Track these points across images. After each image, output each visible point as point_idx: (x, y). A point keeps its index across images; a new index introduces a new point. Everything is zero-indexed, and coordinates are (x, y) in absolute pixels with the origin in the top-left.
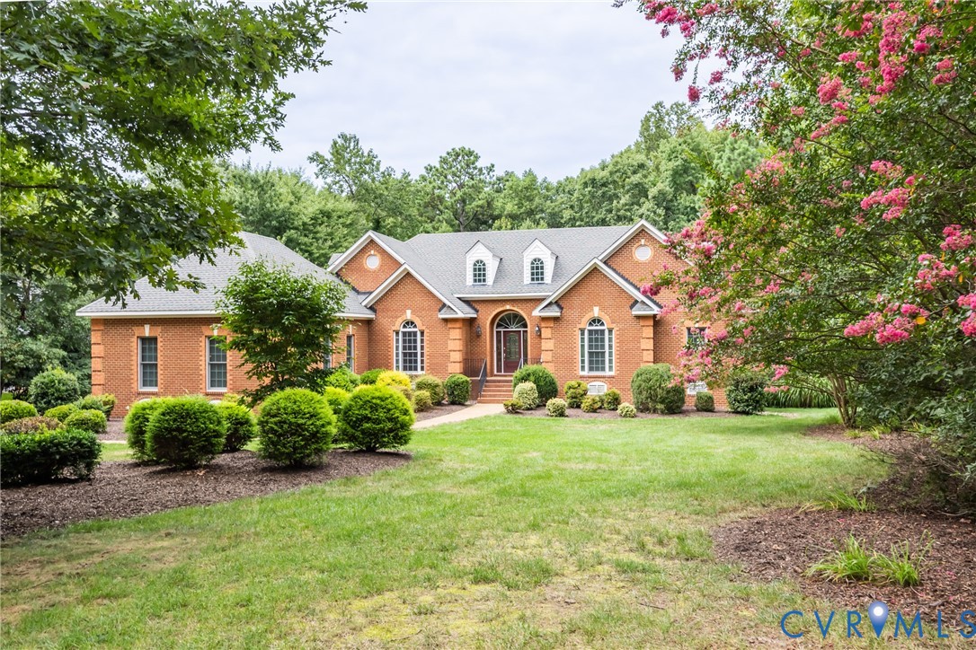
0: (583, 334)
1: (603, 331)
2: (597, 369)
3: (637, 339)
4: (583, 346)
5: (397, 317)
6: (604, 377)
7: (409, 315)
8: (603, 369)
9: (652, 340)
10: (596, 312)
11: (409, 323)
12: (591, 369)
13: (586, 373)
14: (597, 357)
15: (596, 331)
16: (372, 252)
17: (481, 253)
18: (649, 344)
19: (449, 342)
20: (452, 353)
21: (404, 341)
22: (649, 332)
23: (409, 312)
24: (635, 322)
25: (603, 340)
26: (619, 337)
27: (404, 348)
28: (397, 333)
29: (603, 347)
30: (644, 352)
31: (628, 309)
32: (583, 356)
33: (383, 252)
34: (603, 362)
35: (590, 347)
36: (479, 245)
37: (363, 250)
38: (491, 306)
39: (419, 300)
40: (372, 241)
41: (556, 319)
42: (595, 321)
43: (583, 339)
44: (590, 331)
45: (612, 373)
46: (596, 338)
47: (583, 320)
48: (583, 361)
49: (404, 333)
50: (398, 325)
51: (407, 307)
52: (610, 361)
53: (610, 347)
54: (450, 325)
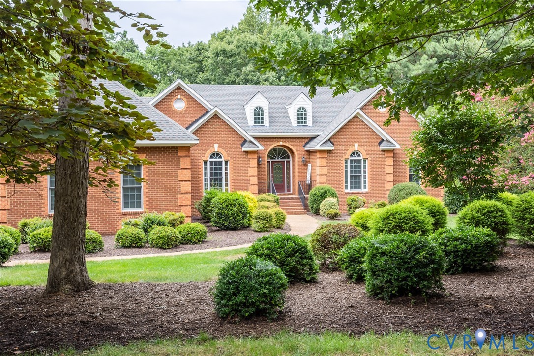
0: (346, 163)
1: (359, 161)
2: (355, 188)
3: (383, 166)
4: (346, 172)
5: (206, 150)
6: (361, 193)
7: (216, 148)
8: (359, 187)
9: (392, 167)
10: (356, 147)
11: (217, 155)
12: (351, 188)
13: (348, 190)
14: (355, 179)
15: (355, 161)
16: (179, 96)
17: (260, 101)
18: (390, 170)
19: (249, 169)
20: (251, 178)
21: (211, 169)
22: (390, 161)
23: (216, 146)
24: (381, 154)
25: (360, 167)
26: (372, 165)
27: (211, 174)
28: (206, 163)
29: (360, 172)
30: (387, 175)
31: (377, 145)
32: (346, 178)
33: (189, 97)
34: (360, 182)
35: (351, 172)
36: (259, 95)
37: (171, 95)
38: (268, 142)
39: (225, 136)
40: (179, 88)
41: (329, 152)
42: (355, 153)
43: (346, 167)
44: (351, 161)
45: (366, 190)
46: (356, 166)
47: (347, 152)
48: (346, 182)
49: (211, 163)
50: (207, 156)
51: (214, 142)
52: (365, 182)
53: (365, 172)
54: (250, 156)
